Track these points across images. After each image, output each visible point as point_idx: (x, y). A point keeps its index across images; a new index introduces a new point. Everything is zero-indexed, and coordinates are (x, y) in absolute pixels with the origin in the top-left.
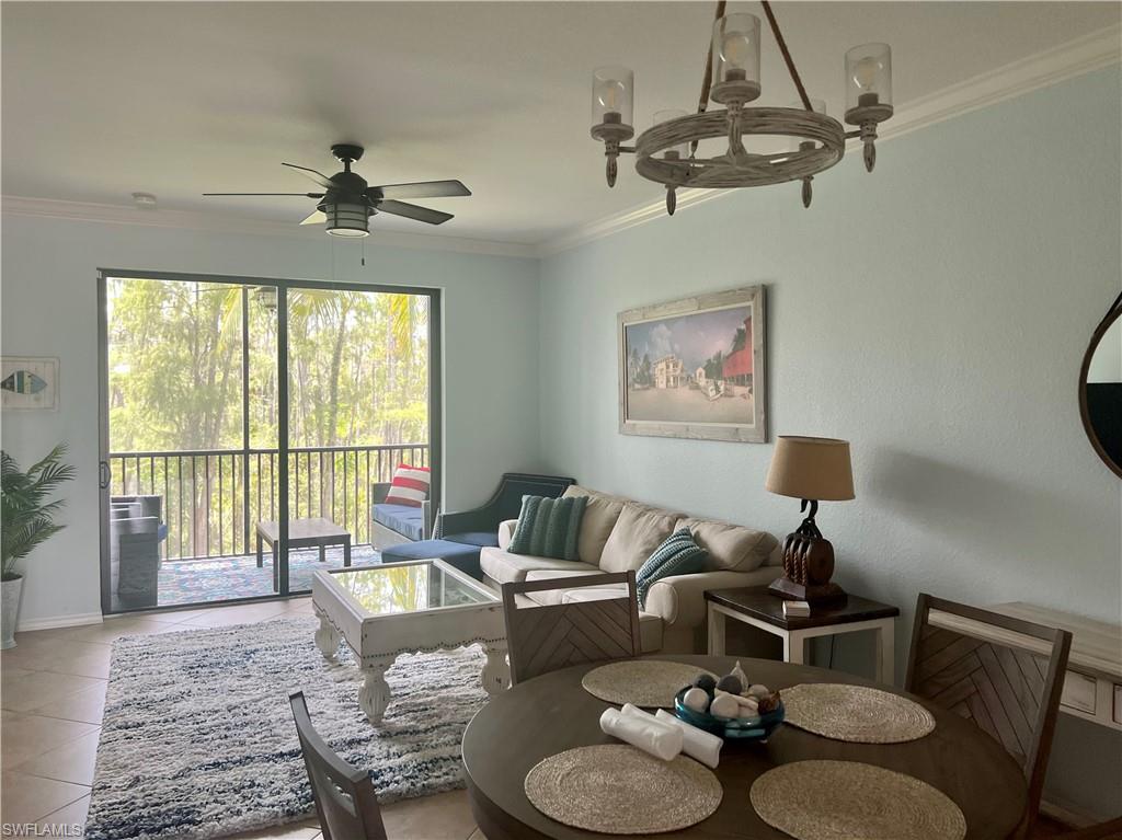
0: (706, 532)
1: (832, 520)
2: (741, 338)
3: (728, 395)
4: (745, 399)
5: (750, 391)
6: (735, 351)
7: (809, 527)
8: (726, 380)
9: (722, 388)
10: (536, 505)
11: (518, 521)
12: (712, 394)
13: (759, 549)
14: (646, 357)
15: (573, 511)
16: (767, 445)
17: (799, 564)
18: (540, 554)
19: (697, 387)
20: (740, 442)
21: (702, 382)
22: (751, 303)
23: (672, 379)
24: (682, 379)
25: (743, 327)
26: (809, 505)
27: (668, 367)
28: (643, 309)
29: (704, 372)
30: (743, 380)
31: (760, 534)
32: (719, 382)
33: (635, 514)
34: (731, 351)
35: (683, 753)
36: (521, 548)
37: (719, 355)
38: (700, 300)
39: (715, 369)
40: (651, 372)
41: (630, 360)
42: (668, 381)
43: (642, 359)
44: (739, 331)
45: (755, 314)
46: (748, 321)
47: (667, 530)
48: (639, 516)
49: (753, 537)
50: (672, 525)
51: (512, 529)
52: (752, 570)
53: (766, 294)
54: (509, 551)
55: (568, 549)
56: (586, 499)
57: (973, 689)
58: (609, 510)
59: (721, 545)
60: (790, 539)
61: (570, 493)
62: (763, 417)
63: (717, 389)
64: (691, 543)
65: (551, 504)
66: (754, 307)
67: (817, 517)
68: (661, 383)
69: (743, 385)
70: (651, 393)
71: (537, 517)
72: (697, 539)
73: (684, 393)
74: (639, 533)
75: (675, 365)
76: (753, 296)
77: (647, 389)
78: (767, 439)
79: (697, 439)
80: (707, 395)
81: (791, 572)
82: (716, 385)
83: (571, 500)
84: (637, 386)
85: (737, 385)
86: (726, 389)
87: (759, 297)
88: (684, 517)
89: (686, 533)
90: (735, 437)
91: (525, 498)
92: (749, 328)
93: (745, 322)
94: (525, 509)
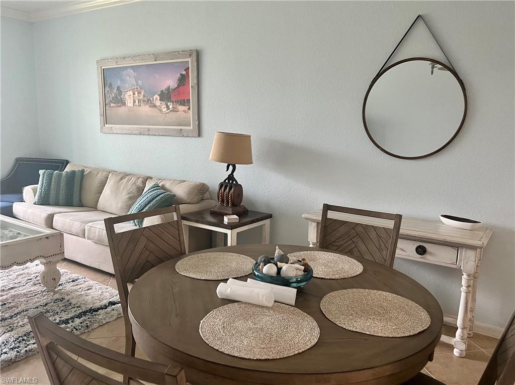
0: (168, 185)
1: (242, 174)
2: (183, 79)
3: (175, 110)
4: (185, 113)
5: (189, 109)
6: (179, 86)
7: (231, 177)
8: (173, 102)
9: (171, 107)
10: (50, 176)
11: (39, 186)
12: (164, 110)
13: (201, 190)
14: (118, 87)
15: (76, 178)
16: (200, 138)
17: (228, 197)
18: (57, 204)
19: (155, 106)
20: (183, 136)
21: (158, 103)
22: (189, 60)
23: (137, 101)
24: (144, 101)
25: (184, 73)
26: (231, 168)
27: (134, 94)
28: (116, 59)
29: (158, 98)
30: (185, 102)
31: (201, 184)
32: (169, 104)
33: (119, 178)
34: (176, 86)
36: (44, 201)
37: (169, 88)
38: (156, 57)
39: (166, 96)
40: (122, 97)
41: (107, 89)
42: (134, 102)
43: (116, 89)
44: (182, 75)
45: (192, 66)
46: (187, 70)
47: (141, 185)
48: (122, 179)
49: (198, 185)
50: (144, 183)
51: (35, 191)
52: (198, 203)
53: (198, 55)
54: (35, 204)
55: (76, 199)
56: (83, 171)
57: (354, 245)
58: (100, 176)
59: (180, 191)
60: (221, 185)
61: (68, 169)
62: (197, 123)
63: (168, 107)
64: (163, 191)
65: (60, 176)
66: (191, 62)
67: (234, 174)
68: (129, 103)
69: (184, 105)
70: (122, 110)
71: (53, 183)
72: (163, 187)
73: (145, 109)
74: (124, 188)
75: (139, 93)
76: (190, 56)
77: (120, 106)
78: (199, 135)
79: (156, 135)
80: (161, 111)
81: (223, 201)
82: (167, 105)
83: (73, 172)
84: (112, 105)
85: (181, 105)
86: (173, 107)
87: (194, 55)
88: (151, 178)
89: (156, 186)
90: (180, 134)
91: (41, 172)
92: (187, 73)
93: (185, 70)
94: (43, 178)
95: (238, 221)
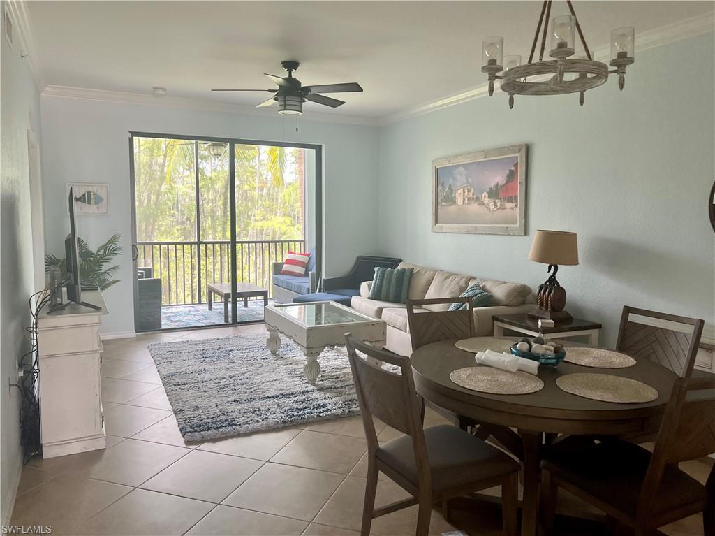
0: (488, 286)
1: (565, 276)
2: (512, 175)
3: (502, 208)
4: (513, 210)
5: (516, 206)
6: (507, 183)
7: (552, 280)
8: (501, 199)
9: (498, 204)
10: (383, 273)
11: (373, 282)
12: (492, 207)
13: (521, 293)
14: (450, 186)
15: (405, 276)
16: (526, 237)
17: (547, 301)
18: (387, 300)
19: (483, 204)
20: (509, 235)
21: (486, 201)
22: (518, 155)
23: (466, 199)
24: (473, 199)
25: (513, 168)
26: (553, 268)
27: (464, 192)
28: (449, 158)
29: (487, 195)
30: (512, 199)
31: (522, 286)
32: (497, 201)
33: (444, 277)
34: (505, 182)
35: (518, 370)
36: (376, 296)
37: (497, 184)
38: (487, 153)
39: (494, 193)
40: (453, 195)
41: (440, 188)
42: (464, 200)
43: (447, 188)
44: (510, 171)
45: (521, 161)
46: (516, 165)
47: (464, 285)
48: (446, 278)
49: (518, 287)
50: (467, 283)
51: (369, 286)
52: (517, 306)
53: (528, 149)
54: (369, 298)
55: (403, 296)
56: (412, 269)
58: (427, 276)
59: (499, 292)
60: (541, 287)
61: (399, 267)
62: (524, 221)
63: (495, 205)
64: (482, 291)
65: (392, 272)
66: (520, 157)
67: (556, 275)
68: (459, 201)
69: (512, 202)
70: (453, 208)
71: (385, 280)
72: (484, 289)
73: (474, 207)
74: (447, 288)
75: (469, 191)
76: (520, 150)
77: (451, 205)
78: (526, 233)
79: (482, 234)
80: (488, 208)
81: (542, 305)
82: (494, 202)
83: (404, 270)
84: (443, 204)
85: (508, 202)
86: (501, 205)
87: (524, 151)
88: (474, 278)
89: (477, 286)
90: (506, 232)
91: (376, 269)
92: (516, 169)
93: (514, 166)
94: (377, 276)
95: (553, 326)
